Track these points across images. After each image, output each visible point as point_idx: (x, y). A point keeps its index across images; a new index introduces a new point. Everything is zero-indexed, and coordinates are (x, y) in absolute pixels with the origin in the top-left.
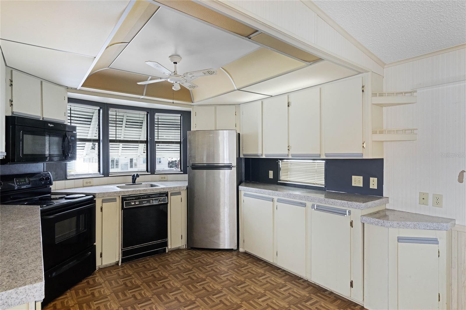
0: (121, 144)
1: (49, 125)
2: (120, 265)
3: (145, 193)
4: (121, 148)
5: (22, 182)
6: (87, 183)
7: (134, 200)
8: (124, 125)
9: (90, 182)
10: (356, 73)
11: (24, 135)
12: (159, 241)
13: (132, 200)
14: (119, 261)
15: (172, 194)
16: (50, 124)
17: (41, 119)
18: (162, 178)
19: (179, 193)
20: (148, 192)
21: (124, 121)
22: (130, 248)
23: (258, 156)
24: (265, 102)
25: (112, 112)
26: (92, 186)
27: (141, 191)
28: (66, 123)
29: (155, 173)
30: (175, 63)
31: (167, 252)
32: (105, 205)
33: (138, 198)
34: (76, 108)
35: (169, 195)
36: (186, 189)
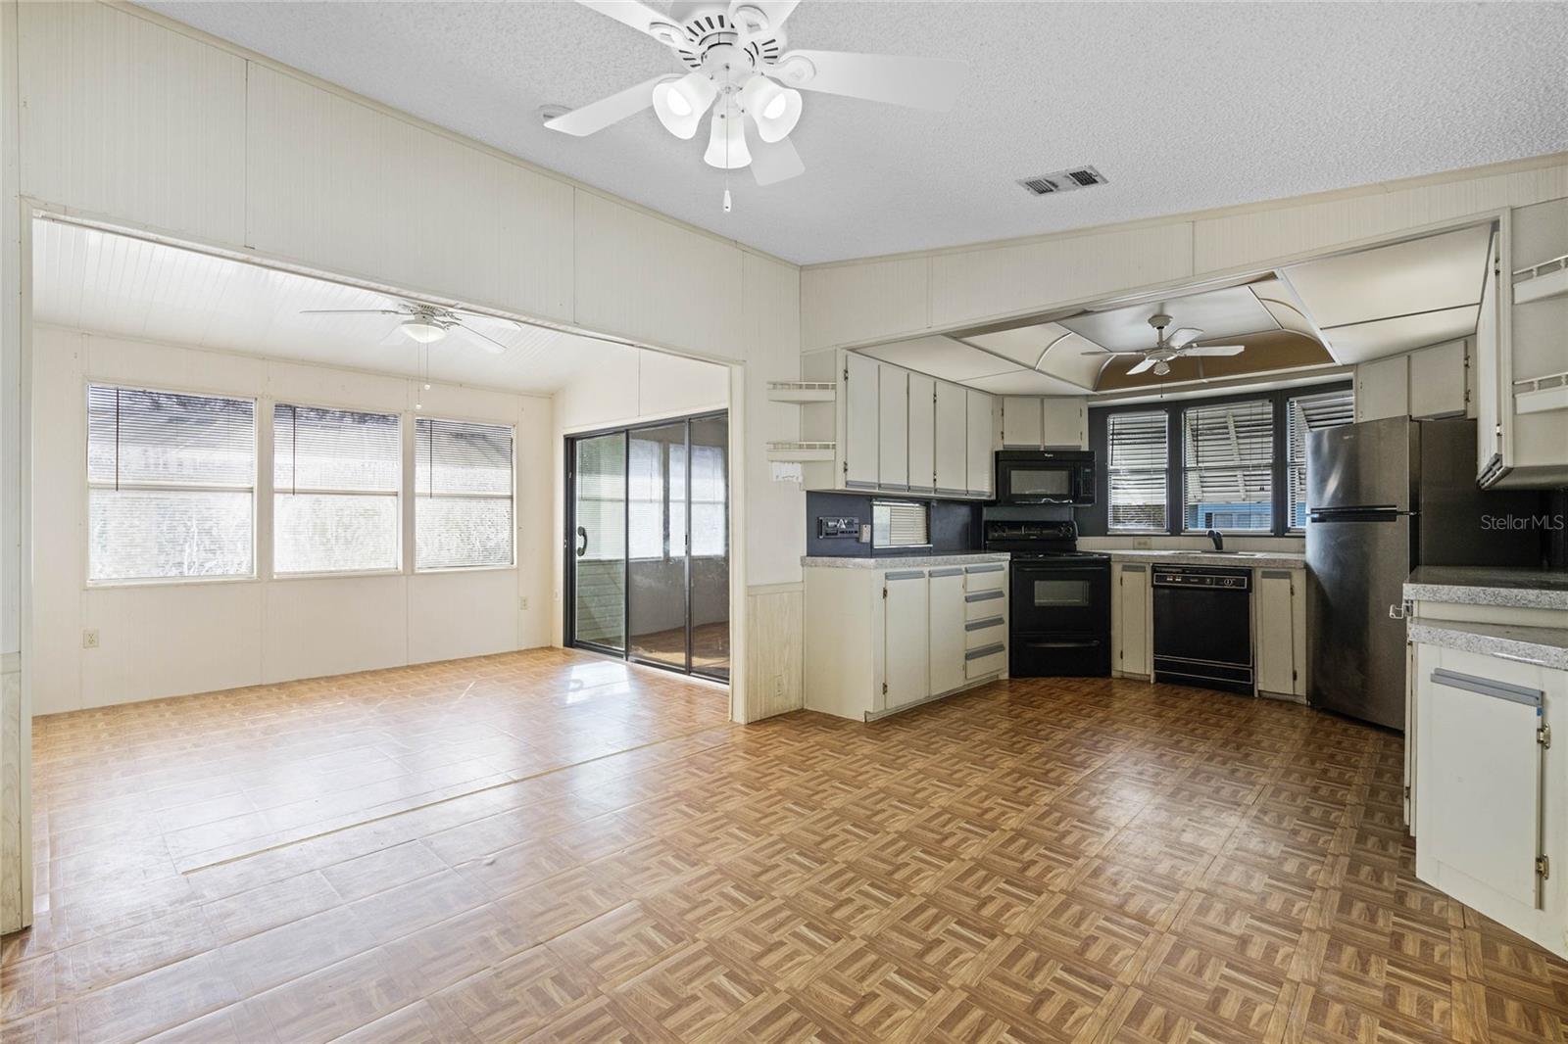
1: (1046, 455)
2: (1153, 682)
3: (1196, 563)
5: (1031, 531)
6: (1140, 544)
7: (1175, 573)
8: (1233, 435)
9: (1145, 544)
11: (1014, 472)
12: (1232, 665)
13: (1171, 573)
14: (1149, 676)
15: (1266, 575)
16: (1048, 454)
17: (1042, 449)
19: (1287, 575)
20: (1204, 563)
21: (1231, 425)
22: (1168, 658)
25: (1189, 414)
26: (1149, 549)
27: (1188, 559)
28: (1082, 449)
29: (1286, 534)
30: (1160, 328)
31: (1256, 695)
32: (1126, 575)
33: (1180, 570)
34: (1124, 420)
35: (1258, 575)
36: (1304, 568)
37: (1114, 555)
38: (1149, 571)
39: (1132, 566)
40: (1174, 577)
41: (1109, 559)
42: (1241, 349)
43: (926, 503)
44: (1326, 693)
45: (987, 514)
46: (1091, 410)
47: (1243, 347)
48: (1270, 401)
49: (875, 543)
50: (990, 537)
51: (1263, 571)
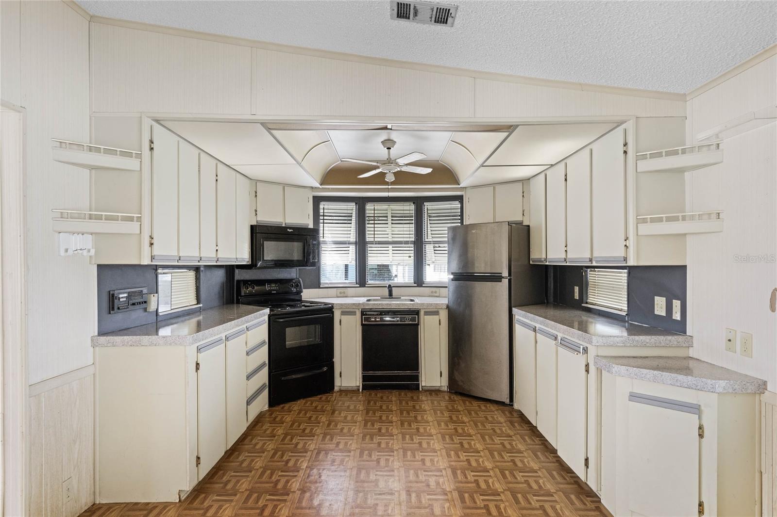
0: (390, 246)
1: (288, 230)
2: (361, 391)
3: (389, 308)
4: (391, 252)
5: (272, 287)
6: (341, 293)
7: (375, 315)
8: (390, 221)
9: (344, 293)
10: (615, 125)
11: (265, 242)
12: (408, 373)
13: (373, 315)
14: (359, 386)
15: (426, 313)
16: (290, 229)
17: (284, 225)
18: (432, 292)
19: (436, 313)
20: (392, 308)
21: (389, 216)
22: (371, 373)
23: (542, 261)
24: (548, 173)
25: (369, 207)
26: (346, 297)
27: (384, 305)
28: (310, 227)
29: (423, 285)
30: (389, 148)
31: (421, 389)
32: (343, 318)
33: (379, 313)
34: (330, 207)
35: (422, 313)
36: (446, 309)
37: (336, 304)
38: (359, 314)
39: (348, 311)
40: (375, 318)
41: (332, 308)
42: (429, 170)
43: (197, 269)
44: (462, 384)
45: (239, 275)
46: (314, 197)
47: (432, 170)
48: (414, 203)
49: (160, 311)
50: (243, 294)
51: (425, 312)
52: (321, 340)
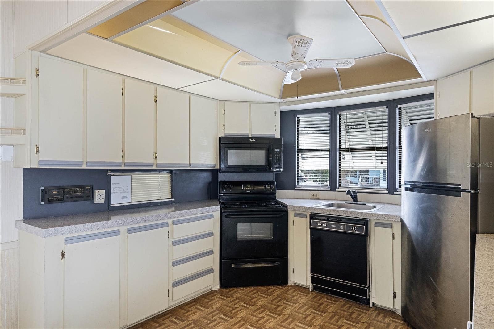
1: (250, 140)
2: (311, 290)
3: (336, 214)
5: (248, 187)
6: (313, 196)
7: (323, 220)
9: (316, 195)
11: (227, 151)
12: (356, 285)
13: (321, 220)
14: (309, 286)
15: (377, 224)
16: (252, 139)
17: (250, 137)
19: (390, 226)
21: (366, 123)
22: (318, 276)
26: (319, 199)
27: (331, 211)
28: (276, 137)
29: (395, 193)
31: (371, 306)
32: (297, 219)
33: (326, 218)
34: (306, 119)
35: (372, 225)
36: (400, 222)
37: (289, 206)
38: (309, 218)
39: (299, 214)
40: (322, 224)
43: (171, 172)
44: (413, 315)
45: (222, 177)
46: (281, 112)
48: (387, 107)
49: (112, 202)
50: (221, 192)
51: (375, 222)
52: (273, 238)
